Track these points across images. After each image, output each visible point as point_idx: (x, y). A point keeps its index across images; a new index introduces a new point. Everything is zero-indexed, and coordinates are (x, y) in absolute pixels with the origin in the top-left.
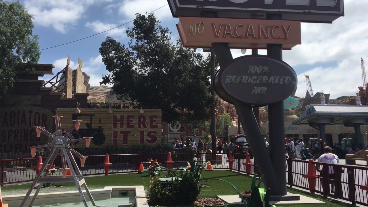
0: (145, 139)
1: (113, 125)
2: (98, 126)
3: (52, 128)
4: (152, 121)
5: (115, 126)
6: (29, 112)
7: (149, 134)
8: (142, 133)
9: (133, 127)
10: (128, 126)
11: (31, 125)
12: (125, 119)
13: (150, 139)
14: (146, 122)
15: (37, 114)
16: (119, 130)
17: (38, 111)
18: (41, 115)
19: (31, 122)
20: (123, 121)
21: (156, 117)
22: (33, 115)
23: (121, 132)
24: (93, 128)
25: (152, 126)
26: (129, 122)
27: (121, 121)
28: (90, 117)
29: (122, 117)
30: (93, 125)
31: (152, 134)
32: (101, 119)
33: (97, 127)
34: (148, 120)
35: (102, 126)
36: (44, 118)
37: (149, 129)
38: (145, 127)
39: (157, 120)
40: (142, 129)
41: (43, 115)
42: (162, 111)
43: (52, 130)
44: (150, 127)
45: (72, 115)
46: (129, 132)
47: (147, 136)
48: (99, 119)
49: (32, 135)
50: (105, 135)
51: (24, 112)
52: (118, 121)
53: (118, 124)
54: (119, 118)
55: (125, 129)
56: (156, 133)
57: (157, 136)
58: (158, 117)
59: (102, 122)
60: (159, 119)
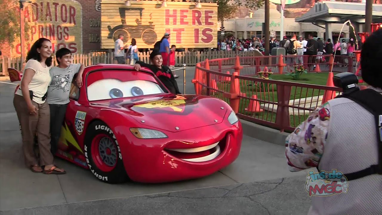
0: (200, 38)
1: (165, 20)
2: (150, 22)
3: (81, 24)
4: (207, 18)
5: (167, 22)
6: (54, 4)
7: (204, 32)
8: (197, 31)
9: (187, 23)
10: (182, 22)
11: (58, 20)
12: (178, 14)
13: (205, 38)
14: (201, 18)
15: (64, 7)
16: (171, 27)
17: (64, 3)
18: (68, 8)
19: (57, 16)
20: (176, 16)
21: (212, 12)
22: (59, 8)
23: (174, 30)
24: (143, 24)
25: (207, 23)
26: (183, 17)
27: (175, 16)
28: (139, 11)
29: (175, 11)
30: (143, 20)
31: (208, 32)
32: (151, 13)
33: (148, 23)
34: (203, 15)
35: (152, 23)
36: (72, 12)
37: (204, 26)
38: (200, 23)
39: (213, 16)
40: (197, 26)
41: (71, 7)
42: (218, 6)
43: (81, 26)
44: (206, 24)
45: (119, 8)
46: (183, 30)
47: (202, 34)
48: (150, 14)
49: (59, 32)
50: (156, 32)
51: (48, 3)
52: (170, 16)
53: (171, 20)
54: (171, 13)
55: (179, 26)
56: (211, 30)
57: (212, 35)
58: (214, 12)
59: (153, 17)
60: (215, 15)
